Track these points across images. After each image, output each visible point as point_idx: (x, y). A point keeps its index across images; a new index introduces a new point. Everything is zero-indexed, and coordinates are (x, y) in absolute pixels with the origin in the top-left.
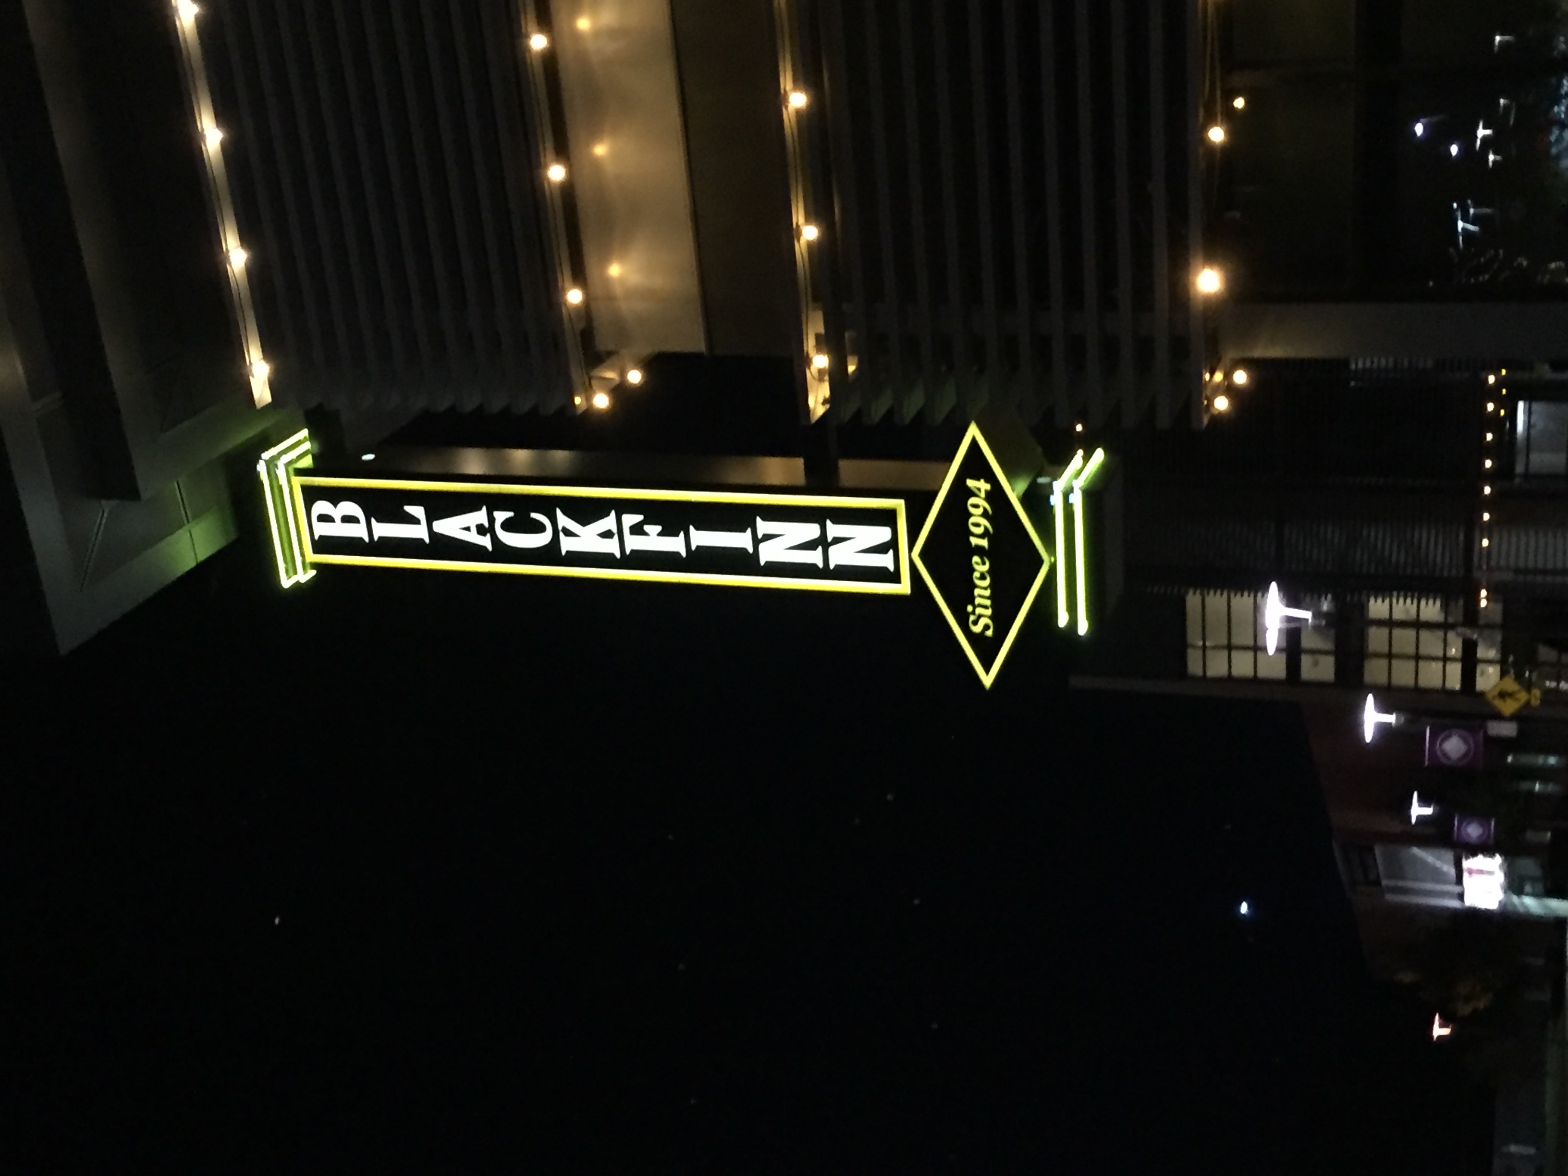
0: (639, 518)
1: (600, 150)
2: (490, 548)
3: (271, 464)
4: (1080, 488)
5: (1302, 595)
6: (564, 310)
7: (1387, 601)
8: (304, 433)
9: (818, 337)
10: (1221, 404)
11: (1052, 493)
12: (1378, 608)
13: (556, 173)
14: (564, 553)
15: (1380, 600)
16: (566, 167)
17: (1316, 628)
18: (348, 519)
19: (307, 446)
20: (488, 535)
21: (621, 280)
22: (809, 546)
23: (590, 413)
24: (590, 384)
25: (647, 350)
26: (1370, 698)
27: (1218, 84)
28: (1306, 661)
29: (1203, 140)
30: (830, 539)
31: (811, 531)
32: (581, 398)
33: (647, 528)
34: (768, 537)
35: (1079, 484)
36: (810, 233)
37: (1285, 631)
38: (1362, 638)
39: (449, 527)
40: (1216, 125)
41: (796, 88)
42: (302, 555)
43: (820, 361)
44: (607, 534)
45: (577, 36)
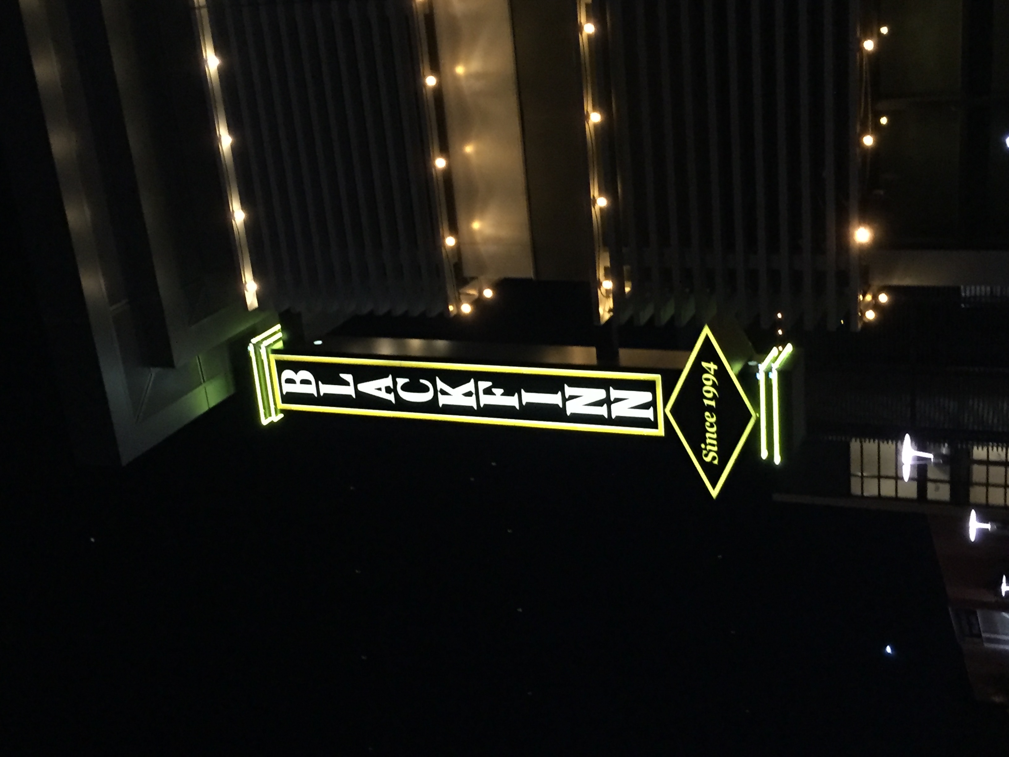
0: (489, 384)
1: (469, 149)
2: (394, 401)
3: (257, 346)
4: (776, 369)
5: (928, 443)
6: (443, 251)
7: (985, 449)
8: (278, 327)
9: (606, 269)
10: (870, 315)
11: (758, 372)
12: (979, 453)
13: (440, 163)
14: (441, 405)
15: (980, 448)
16: (446, 160)
17: (936, 464)
18: (305, 382)
19: (280, 335)
20: (393, 394)
21: (480, 231)
22: (599, 403)
23: (459, 316)
24: (460, 299)
25: (496, 277)
26: (973, 513)
27: (870, 107)
28: (931, 487)
29: (859, 143)
30: (612, 399)
31: (600, 394)
32: (453, 306)
33: (494, 390)
34: (572, 397)
35: (776, 366)
36: (602, 202)
37: (917, 466)
38: (969, 473)
39: (368, 388)
40: (868, 134)
41: (594, 109)
42: (275, 404)
43: (607, 285)
44: (469, 394)
45: (455, 77)
